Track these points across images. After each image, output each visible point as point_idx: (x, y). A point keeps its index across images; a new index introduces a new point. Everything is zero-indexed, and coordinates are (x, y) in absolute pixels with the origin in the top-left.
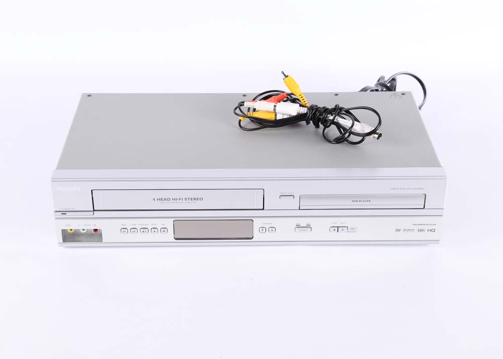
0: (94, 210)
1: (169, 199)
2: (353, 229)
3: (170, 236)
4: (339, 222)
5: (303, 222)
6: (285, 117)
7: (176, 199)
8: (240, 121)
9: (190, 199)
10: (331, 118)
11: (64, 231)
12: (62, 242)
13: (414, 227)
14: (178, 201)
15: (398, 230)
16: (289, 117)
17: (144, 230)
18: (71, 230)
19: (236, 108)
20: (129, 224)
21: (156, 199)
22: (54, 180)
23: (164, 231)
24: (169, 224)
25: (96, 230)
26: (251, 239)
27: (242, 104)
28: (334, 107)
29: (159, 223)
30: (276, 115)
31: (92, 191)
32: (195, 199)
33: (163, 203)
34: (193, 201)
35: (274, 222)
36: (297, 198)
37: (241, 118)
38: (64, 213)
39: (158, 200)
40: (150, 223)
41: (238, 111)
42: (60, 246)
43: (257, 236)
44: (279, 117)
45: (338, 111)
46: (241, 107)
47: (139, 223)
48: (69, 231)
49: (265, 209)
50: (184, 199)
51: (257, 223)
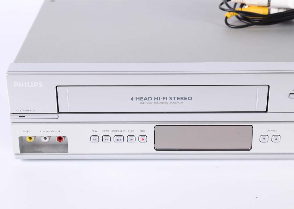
0: (59, 112)
1: (150, 99)
3: (149, 146)
6: (281, 11)
7: (158, 99)
8: (226, 18)
9: (176, 98)
11: (21, 139)
12: (19, 152)
14: (161, 100)
16: (285, 10)
17: (119, 138)
18: (30, 138)
19: (222, 4)
20: (100, 129)
21: (134, 99)
22: (12, 74)
23: (143, 139)
24: (149, 130)
25: (60, 139)
26: (248, 150)
29: (137, 129)
30: (269, 10)
31: (57, 87)
32: (182, 98)
33: (143, 103)
34: (180, 101)
35: (279, 128)
37: (227, 14)
38: (22, 115)
39: (136, 99)
40: (125, 129)
41: (224, 6)
42: (17, 158)
43: (257, 147)
44: (273, 11)
46: (228, 2)
47: (112, 129)
48: (28, 140)
49: (268, 111)
50: (168, 99)
51: (258, 130)
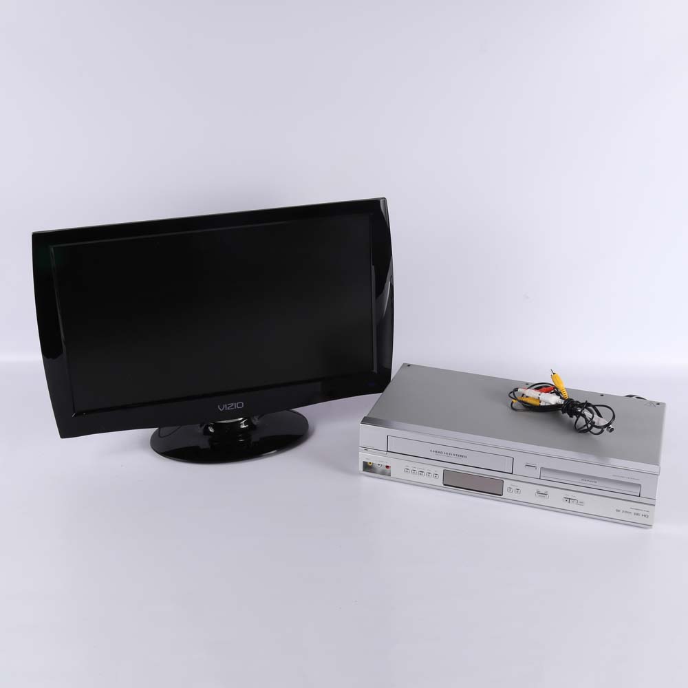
0: (388, 451)
1: (441, 453)
2: (582, 503)
3: (440, 482)
4: (571, 495)
5: (543, 490)
6: (547, 404)
8: (513, 402)
9: (457, 455)
10: (580, 411)
11: (365, 463)
12: (362, 470)
13: (631, 510)
14: (449, 455)
15: (619, 511)
16: (550, 405)
17: (421, 473)
19: (511, 393)
20: (411, 466)
21: (432, 451)
23: (436, 477)
24: (440, 472)
25: (387, 467)
26: (501, 495)
27: (516, 390)
28: (584, 402)
29: (433, 470)
30: (540, 402)
31: (388, 436)
32: (461, 456)
35: (520, 485)
36: (539, 469)
37: (514, 401)
38: (367, 449)
39: (434, 451)
40: (426, 468)
41: (512, 395)
42: (361, 473)
43: (506, 494)
45: (587, 405)
46: (515, 393)
47: (417, 467)
48: (369, 464)
49: (513, 473)
50: (453, 455)
51: (507, 484)
